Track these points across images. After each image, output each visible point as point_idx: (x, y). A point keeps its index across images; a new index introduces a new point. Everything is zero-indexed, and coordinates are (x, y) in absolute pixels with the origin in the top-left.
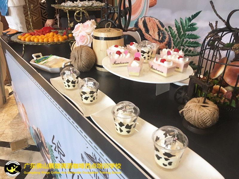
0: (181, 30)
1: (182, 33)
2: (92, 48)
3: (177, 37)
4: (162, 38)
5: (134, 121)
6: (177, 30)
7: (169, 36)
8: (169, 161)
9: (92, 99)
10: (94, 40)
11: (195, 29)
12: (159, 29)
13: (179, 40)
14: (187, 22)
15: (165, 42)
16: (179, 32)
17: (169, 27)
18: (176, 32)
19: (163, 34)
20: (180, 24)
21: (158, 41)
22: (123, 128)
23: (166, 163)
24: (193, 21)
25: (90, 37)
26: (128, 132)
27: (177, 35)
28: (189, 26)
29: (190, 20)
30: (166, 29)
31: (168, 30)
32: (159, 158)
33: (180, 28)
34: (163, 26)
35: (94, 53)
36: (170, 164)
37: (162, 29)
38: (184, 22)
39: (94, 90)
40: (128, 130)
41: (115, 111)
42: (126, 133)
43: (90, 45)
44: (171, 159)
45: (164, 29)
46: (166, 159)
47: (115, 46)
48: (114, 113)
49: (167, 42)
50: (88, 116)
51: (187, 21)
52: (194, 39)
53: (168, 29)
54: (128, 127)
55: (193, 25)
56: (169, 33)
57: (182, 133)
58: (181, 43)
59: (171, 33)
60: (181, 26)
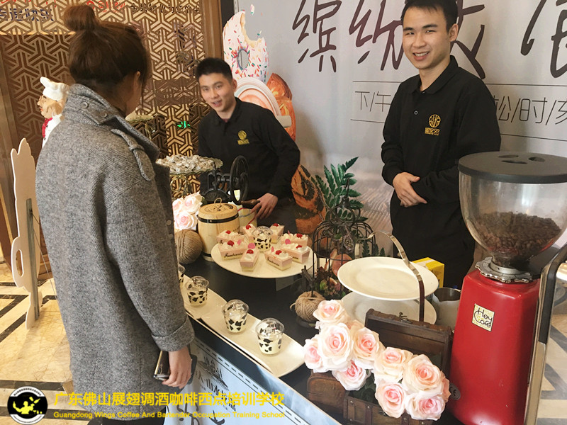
0: (335, 183)
1: (336, 187)
2: (197, 231)
3: (330, 192)
4: (308, 193)
5: (244, 318)
6: (328, 181)
7: (318, 190)
8: (269, 347)
9: (201, 300)
10: (200, 222)
11: (352, 183)
12: (303, 179)
13: (332, 197)
14: (341, 172)
15: (314, 199)
16: (332, 186)
17: (317, 177)
18: (328, 185)
19: (310, 186)
20: (332, 174)
21: (303, 196)
22: (233, 325)
23: (267, 348)
24: (348, 171)
25: (195, 218)
26: (239, 329)
27: (330, 189)
28: (344, 177)
29: (344, 168)
30: (312, 179)
31: (316, 181)
32: (261, 345)
33: (332, 180)
34: (308, 175)
35: (201, 237)
36: (270, 349)
37: (306, 178)
38: (337, 171)
39: (204, 290)
40: (238, 327)
41: (226, 310)
42: (237, 331)
43: (195, 229)
44: (271, 345)
45: (310, 179)
46: (267, 345)
47: (227, 232)
48: (224, 312)
49: (316, 199)
50: (199, 318)
51: (341, 170)
52: (354, 196)
53: (315, 179)
54: (238, 324)
55: (348, 176)
56: (318, 185)
57: (279, 322)
58: (336, 201)
59: (321, 186)
60: (333, 177)
